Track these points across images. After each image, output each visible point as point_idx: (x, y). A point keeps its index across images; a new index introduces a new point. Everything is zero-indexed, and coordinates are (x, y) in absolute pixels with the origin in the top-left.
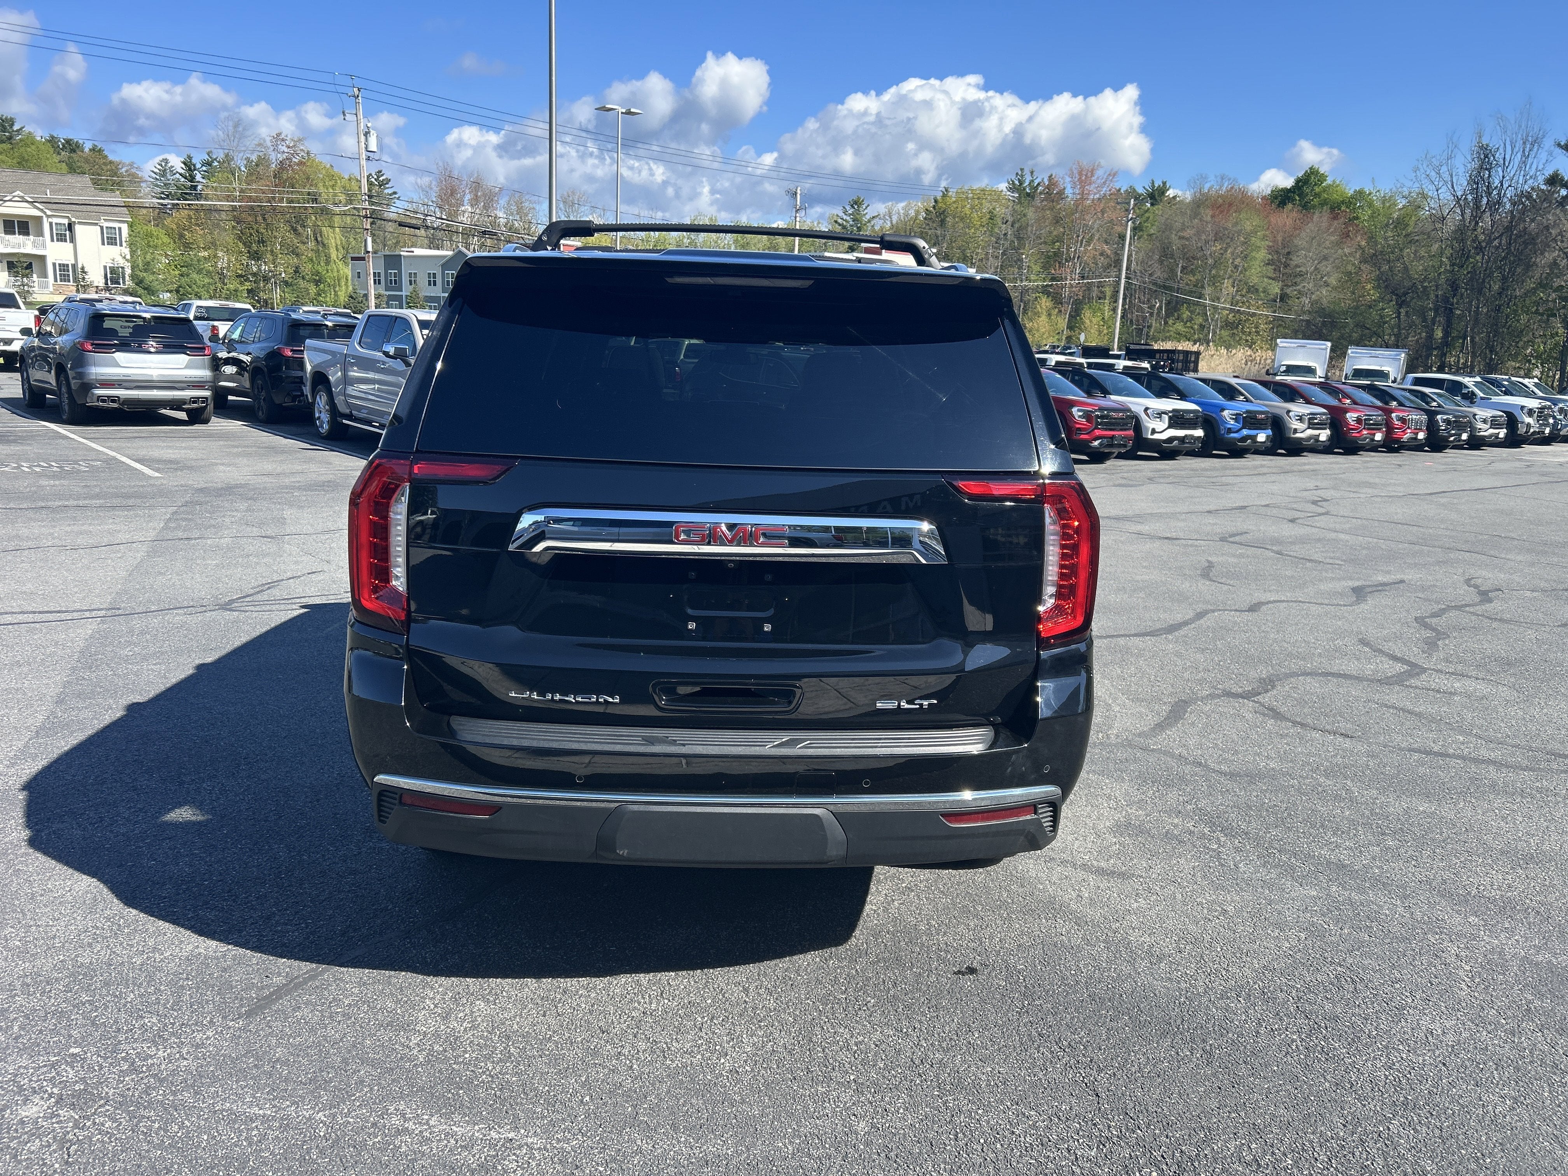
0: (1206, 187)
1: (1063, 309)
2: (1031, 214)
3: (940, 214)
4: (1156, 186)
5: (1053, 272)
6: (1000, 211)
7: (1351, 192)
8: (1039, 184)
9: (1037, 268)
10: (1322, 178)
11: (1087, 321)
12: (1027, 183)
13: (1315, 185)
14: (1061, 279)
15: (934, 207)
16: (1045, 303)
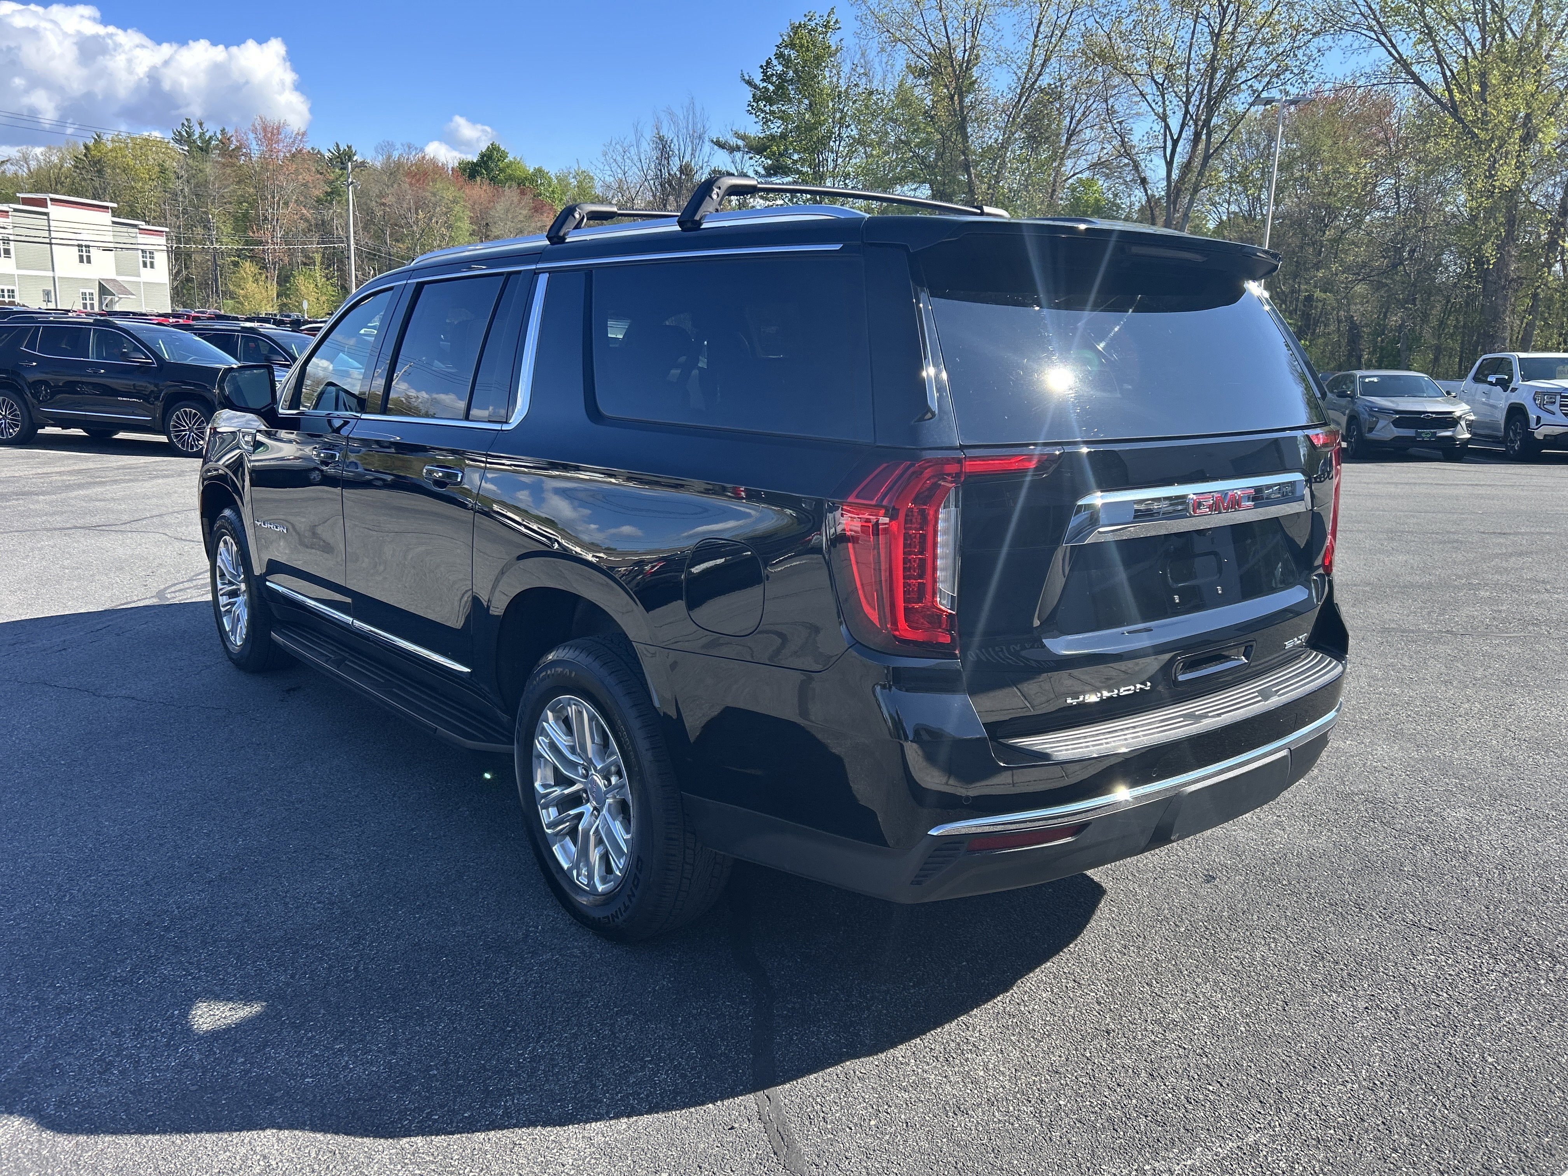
0: (396, 155)
1: (269, 274)
2: (208, 168)
3: (96, 163)
4: (342, 149)
5: (251, 234)
6: (172, 165)
7: (532, 170)
8: (211, 138)
9: (228, 229)
10: (504, 155)
11: (303, 288)
12: (197, 135)
13: (499, 160)
14: (260, 243)
15: (85, 155)
16: (248, 268)
